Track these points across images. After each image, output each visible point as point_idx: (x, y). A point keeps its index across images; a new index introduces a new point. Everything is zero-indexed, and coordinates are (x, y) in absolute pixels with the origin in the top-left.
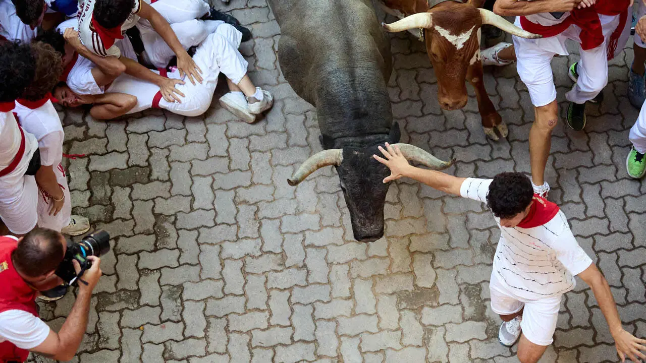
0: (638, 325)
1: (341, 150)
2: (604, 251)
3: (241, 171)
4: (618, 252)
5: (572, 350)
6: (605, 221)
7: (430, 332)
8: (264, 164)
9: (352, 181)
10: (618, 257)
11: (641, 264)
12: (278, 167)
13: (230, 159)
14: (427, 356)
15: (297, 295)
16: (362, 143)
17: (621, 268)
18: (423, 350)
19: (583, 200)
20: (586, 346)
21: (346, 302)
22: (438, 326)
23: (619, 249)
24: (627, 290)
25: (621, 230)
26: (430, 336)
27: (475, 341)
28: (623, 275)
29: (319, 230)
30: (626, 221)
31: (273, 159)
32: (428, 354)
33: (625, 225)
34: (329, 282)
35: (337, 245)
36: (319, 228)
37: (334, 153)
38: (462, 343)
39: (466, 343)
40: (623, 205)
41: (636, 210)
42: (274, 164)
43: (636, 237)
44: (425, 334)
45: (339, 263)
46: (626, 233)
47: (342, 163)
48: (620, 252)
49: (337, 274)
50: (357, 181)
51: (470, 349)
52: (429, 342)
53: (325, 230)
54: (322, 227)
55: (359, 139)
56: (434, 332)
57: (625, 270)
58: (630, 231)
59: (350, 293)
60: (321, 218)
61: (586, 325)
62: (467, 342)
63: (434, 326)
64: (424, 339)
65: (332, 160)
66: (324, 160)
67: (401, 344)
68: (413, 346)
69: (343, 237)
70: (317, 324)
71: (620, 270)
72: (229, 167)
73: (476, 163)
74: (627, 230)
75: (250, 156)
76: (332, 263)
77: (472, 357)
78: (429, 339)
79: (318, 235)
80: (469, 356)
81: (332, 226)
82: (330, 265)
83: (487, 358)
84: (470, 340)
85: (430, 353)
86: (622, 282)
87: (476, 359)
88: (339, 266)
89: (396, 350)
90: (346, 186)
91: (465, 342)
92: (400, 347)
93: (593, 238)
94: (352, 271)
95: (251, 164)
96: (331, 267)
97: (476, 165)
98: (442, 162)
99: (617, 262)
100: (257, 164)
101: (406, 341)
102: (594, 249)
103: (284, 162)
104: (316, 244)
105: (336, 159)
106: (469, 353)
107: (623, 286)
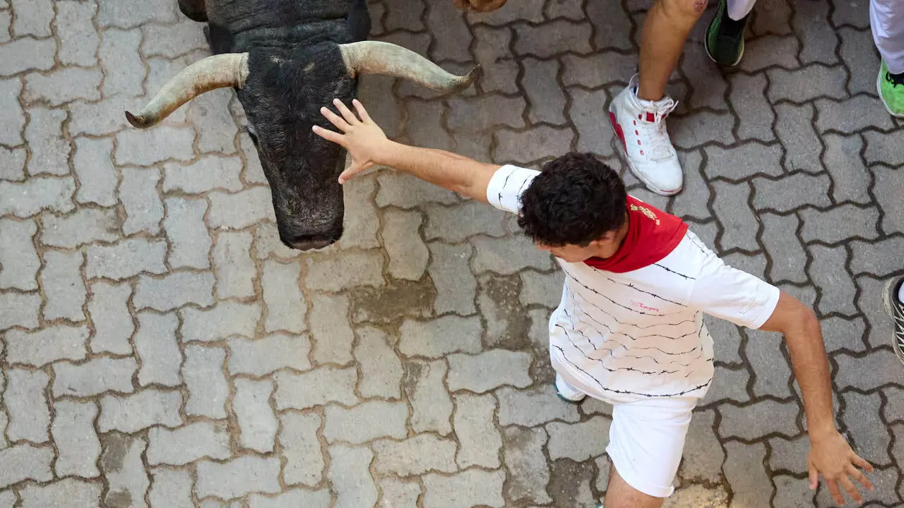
0: (839, 363)
1: (245, 56)
2: (773, 211)
3: (34, 37)
4: (800, 212)
5: (704, 411)
6: (776, 150)
7: (416, 370)
8: (83, 26)
9: (269, 119)
10: (801, 223)
11: (847, 237)
12: (111, 32)
13: (12, 13)
14: (408, 419)
15: (147, 292)
16: (289, 38)
17: (806, 246)
18: (403, 406)
19: (730, 105)
20: (735, 403)
21: (247, 308)
22: (434, 359)
23: (805, 206)
24: (818, 290)
25: (808, 169)
26: (415, 379)
27: (507, 390)
28: (810, 259)
29: (192, 161)
30: (819, 150)
31: (101, 14)
32: (411, 415)
33: (816, 158)
34: (212, 268)
35: (229, 192)
36: (193, 157)
37: (231, 62)
38: (480, 395)
39: (489, 395)
40: (811, 116)
41: (839, 128)
42: (102, 24)
43: (838, 182)
44: (405, 375)
45: (233, 229)
46: (817, 175)
47: (246, 82)
48: (806, 214)
49: (228, 250)
50: (278, 117)
51: (498, 405)
52: (412, 392)
53: (204, 162)
54: (198, 154)
55: (282, 32)
56: (424, 372)
57: (814, 249)
58: (825, 171)
59: (255, 291)
60: (197, 137)
61: (733, 359)
62: (492, 391)
63: (424, 358)
64: (403, 385)
65: (227, 76)
66: (209, 76)
67: (356, 394)
68: (382, 399)
69: (241, 176)
70: (187, 351)
71: (805, 249)
72: (11, 31)
73: (514, 27)
74: (820, 168)
75: (55, 9)
76: (218, 228)
77: (501, 423)
78: (413, 384)
79: (190, 170)
80: (496, 420)
81: (219, 153)
82: (213, 231)
83: (531, 425)
84: (497, 388)
85: (416, 414)
86: (808, 275)
87: (509, 426)
88: (232, 235)
89: (346, 407)
90: (257, 129)
91: (487, 392)
92: (355, 400)
93: (751, 184)
94: (259, 245)
95: (54, 24)
96: (216, 235)
97: (514, 32)
98: (454, 77)
99: (798, 232)
100: (69, 25)
101: (367, 389)
102: (751, 206)
103: (122, 21)
104: (187, 190)
105: (235, 73)
106: (495, 415)
107: (809, 282)
